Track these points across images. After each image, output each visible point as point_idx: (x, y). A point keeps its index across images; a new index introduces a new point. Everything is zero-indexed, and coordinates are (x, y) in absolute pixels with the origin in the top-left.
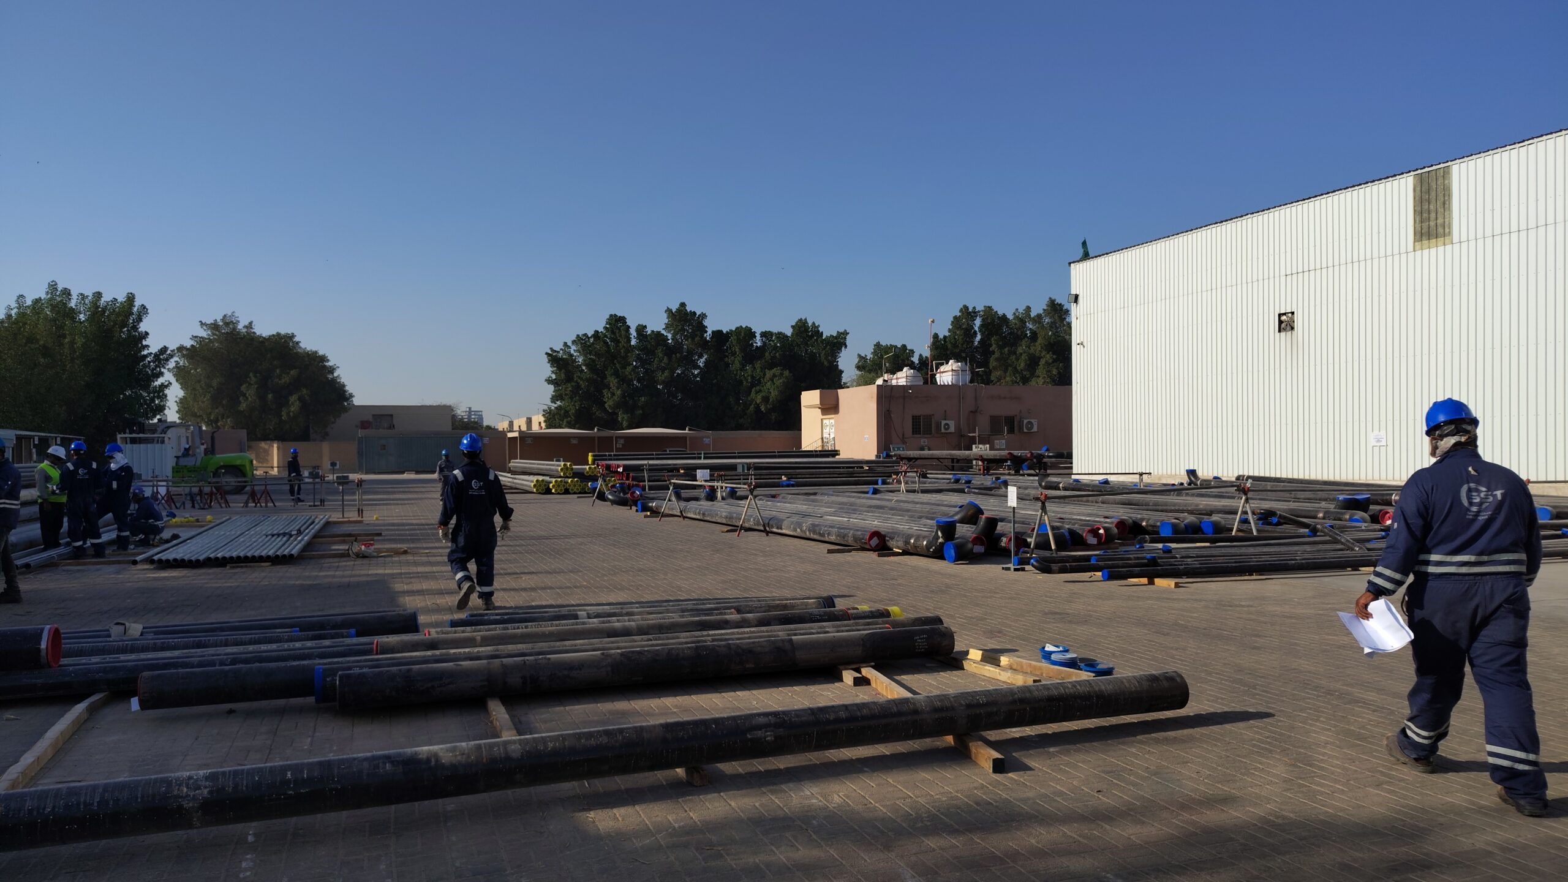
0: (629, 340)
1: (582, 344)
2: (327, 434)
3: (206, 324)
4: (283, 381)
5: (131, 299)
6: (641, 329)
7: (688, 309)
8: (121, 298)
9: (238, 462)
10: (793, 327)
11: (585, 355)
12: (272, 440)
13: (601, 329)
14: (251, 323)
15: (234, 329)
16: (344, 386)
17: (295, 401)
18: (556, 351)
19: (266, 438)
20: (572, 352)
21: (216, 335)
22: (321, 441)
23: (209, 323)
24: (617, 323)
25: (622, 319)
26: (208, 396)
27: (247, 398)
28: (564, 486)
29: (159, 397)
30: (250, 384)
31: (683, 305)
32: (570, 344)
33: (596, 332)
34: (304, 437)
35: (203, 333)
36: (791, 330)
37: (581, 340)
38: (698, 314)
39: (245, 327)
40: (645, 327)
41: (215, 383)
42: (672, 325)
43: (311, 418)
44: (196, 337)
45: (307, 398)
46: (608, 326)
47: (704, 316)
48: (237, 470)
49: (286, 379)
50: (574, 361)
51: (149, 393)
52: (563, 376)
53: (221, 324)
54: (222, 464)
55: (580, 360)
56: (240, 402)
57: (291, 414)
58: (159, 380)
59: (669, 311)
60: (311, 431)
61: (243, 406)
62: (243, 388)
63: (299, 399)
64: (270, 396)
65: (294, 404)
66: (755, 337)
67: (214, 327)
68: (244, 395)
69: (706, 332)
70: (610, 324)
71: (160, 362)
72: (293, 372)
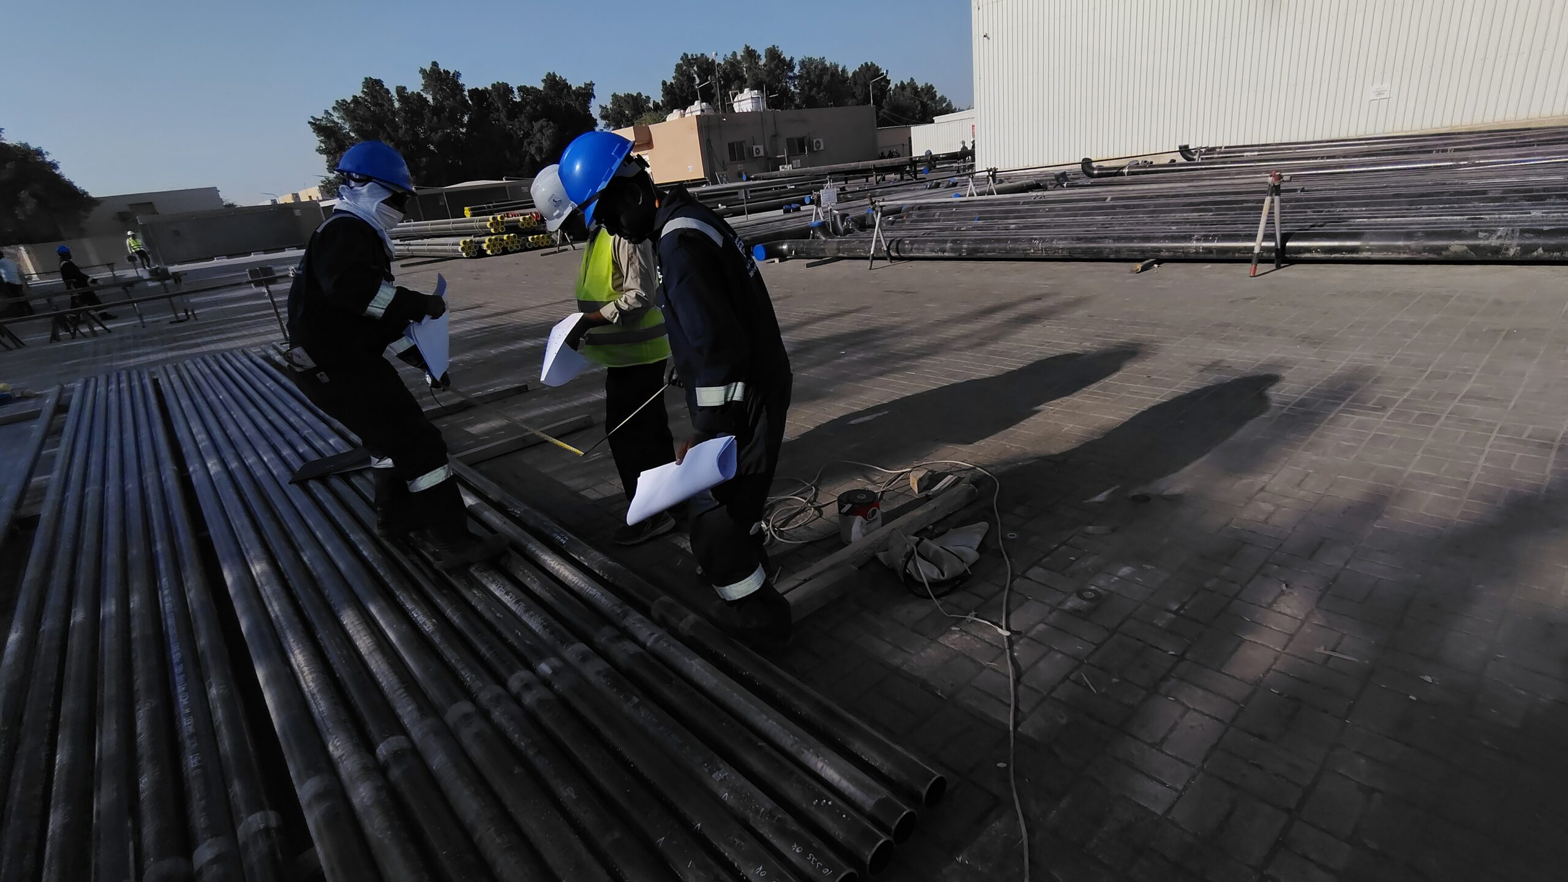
0: (392, 105)
1: (343, 110)
6: (401, 90)
7: (442, 68)
10: (543, 81)
11: (351, 121)
12: (18, 243)
13: (359, 94)
17: (27, 197)
18: (318, 120)
19: (8, 242)
20: (336, 120)
22: (82, 238)
24: (374, 86)
25: (379, 83)
28: (500, 244)
31: (435, 64)
32: (331, 111)
33: (355, 97)
34: (58, 236)
36: (543, 85)
37: (341, 106)
38: (452, 73)
40: (405, 88)
42: (430, 85)
43: (54, 215)
45: (40, 194)
46: (365, 90)
47: (457, 75)
50: (341, 128)
52: (334, 145)
55: (347, 127)
57: (28, 212)
59: (423, 71)
60: (63, 229)
63: (32, 195)
65: (28, 202)
66: (513, 92)
69: (464, 91)
70: (367, 88)
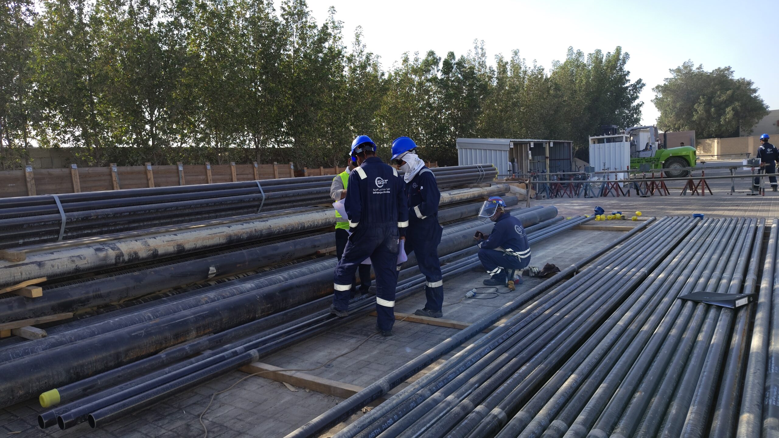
2: (752, 131)
3: (673, 70)
4: (722, 98)
5: (618, 50)
8: (613, 51)
9: (684, 153)
12: (714, 137)
14: (701, 65)
15: (691, 70)
16: (762, 101)
17: (730, 111)
19: (710, 136)
21: (678, 75)
22: (748, 136)
23: (674, 69)
26: (674, 113)
27: (698, 113)
29: (636, 113)
30: (700, 103)
34: (736, 134)
35: (671, 76)
39: (698, 68)
41: (678, 105)
43: (740, 121)
44: (667, 79)
45: (738, 108)
48: (684, 160)
49: (724, 97)
51: (630, 111)
53: (682, 68)
54: (671, 155)
56: (693, 115)
57: (727, 120)
58: (636, 101)
60: (741, 130)
61: (695, 117)
62: (696, 106)
63: (733, 109)
64: (713, 109)
65: (729, 113)
67: (678, 70)
68: (696, 111)
71: (636, 90)
72: (729, 92)
